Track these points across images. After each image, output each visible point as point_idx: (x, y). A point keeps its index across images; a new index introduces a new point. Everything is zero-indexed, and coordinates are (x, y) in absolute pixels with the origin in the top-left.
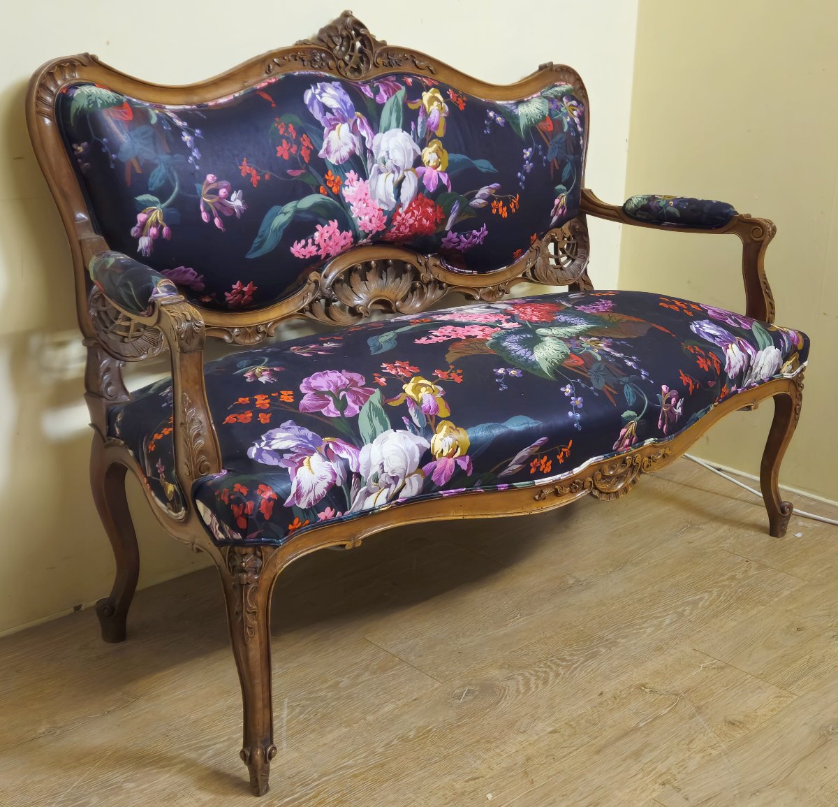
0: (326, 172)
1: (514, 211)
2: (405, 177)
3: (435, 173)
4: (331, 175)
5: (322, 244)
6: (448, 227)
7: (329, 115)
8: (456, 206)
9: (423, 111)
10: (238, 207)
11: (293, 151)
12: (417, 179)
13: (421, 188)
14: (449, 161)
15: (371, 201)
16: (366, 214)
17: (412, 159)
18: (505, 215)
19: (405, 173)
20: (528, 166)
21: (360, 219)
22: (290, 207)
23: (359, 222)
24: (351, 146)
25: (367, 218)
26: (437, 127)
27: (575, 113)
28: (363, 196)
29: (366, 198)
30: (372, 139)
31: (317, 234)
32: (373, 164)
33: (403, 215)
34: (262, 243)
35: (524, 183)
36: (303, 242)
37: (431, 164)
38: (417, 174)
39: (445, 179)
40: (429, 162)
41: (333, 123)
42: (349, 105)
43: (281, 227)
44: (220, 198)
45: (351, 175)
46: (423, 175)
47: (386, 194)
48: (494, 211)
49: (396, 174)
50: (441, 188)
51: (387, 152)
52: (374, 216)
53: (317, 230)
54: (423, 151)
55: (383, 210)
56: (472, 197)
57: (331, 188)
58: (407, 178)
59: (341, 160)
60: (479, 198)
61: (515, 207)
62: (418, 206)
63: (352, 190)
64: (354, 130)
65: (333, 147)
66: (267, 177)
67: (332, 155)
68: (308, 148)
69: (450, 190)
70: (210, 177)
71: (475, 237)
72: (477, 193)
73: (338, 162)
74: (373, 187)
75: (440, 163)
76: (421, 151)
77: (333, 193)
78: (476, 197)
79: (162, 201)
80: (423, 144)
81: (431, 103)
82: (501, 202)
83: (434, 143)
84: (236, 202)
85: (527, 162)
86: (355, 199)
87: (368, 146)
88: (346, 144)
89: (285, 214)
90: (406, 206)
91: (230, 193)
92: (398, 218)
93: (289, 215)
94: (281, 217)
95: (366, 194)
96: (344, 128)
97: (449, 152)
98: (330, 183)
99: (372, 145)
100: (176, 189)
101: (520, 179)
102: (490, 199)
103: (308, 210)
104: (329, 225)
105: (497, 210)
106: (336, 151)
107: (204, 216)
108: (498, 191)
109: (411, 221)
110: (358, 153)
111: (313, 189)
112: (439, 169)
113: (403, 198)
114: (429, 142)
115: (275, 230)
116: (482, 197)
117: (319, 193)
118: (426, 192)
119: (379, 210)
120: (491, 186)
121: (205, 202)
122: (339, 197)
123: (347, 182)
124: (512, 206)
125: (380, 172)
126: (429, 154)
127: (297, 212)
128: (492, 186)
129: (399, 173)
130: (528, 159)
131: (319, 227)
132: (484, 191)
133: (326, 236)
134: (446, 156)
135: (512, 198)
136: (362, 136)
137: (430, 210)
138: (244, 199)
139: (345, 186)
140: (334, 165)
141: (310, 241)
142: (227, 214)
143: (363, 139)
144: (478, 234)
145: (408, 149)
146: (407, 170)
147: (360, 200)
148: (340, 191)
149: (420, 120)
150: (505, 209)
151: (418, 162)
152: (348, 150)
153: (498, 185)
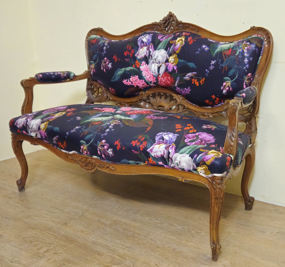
0: (136, 60)
1: (202, 84)
2: (161, 65)
3: (172, 65)
4: (137, 62)
5: (133, 82)
6: (176, 85)
7: (142, 44)
8: (178, 78)
9: (174, 44)
10: (110, 67)
11: (128, 53)
12: (165, 67)
13: (166, 70)
14: (178, 62)
15: (149, 71)
16: (148, 75)
17: (165, 59)
18: (198, 85)
19: (162, 64)
20: (212, 68)
21: (146, 77)
22: (123, 69)
23: (145, 78)
24: (145, 54)
25: (148, 77)
26: (177, 50)
27: (246, 48)
28: (147, 70)
29: (148, 70)
30: (153, 52)
31: (131, 79)
32: (151, 60)
33: (161, 78)
34: (115, 78)
35: (208, 74)
36: (126, 80)
37: (171, 62)
38: (166, 65)
39: (175, 68)
40: (171, 61)
41: (142, 46)
42: (150, 41)
43: (120, 74)
44: (106, 64)
45: (144, 62)
46: (168, 66)
47: (155, 70)
48: (193, 83)
49: (159, 64)
50: (174, 71)
51: (157, 57)
52: (151, 77)
53: (131, 77)
54: (170, 57)
55: (153, 75)
56: (185, 76)
57: (136, 66)
58: (162, 66)
59: (141, 57)
60: (187, 76)
61: (202, 82)
62: (165, 76)
63: (143, 67)
64: (148, 49)
65: (140, 53)
66: (119, 60)
67: (139, 56)
68: (132, 53)
69: (176, 72)
70: (105, 58)
71: (186, 91)
72: (187, 74)
73: (140, 58)
74: (150, 67)
75: (175, 62)
76: (169, 57)
77: (137, 67)
78: (186, 76)
79: (95, 63)
80: (170, 55)
81: (179, 41)
82: (196, 79)
83: (174, 55)
84: (110, 66)
85: (212, 66)
86: (144, 70)
87: (151, 54)
88: (144, 53)
89: (122, 71)
90: (161, 75)
91: (109, 63)
92: (159, 79)
93: (123, 72)
94: (120, 72)
95: (148, 69)
96: (145, 48)
97: (179, 59)
98: (136, 64)
99: (153, 54)
100: (98, 60)
101: (206, 72)
102: (192, 78)
103: (129, 71)
104: (135, 77)
105: (194, 82)
106: (141, 55)
107: (102, 68)
108: (195, 75)
109: (164, 81)
110: (147, 56)
111: (131, 65)
112: (174, 64)
113: (160, 72)
114: (173, 54)
115: (119, 75)
116: (188, 76)
117: (133, 67)
118: (168, 71)
119: (152, 75)
120: (192, 73)
121: (103, 65)
122: (139, 69)
123: (142, 65)
124: (201, 82)
125: (153, 63)
126: (171, 59)
127: (125, 71)
128: (194, 73)
129: (160, 64)
130: (212, 65)
131: (131, 76)
132: (190, 74)
133: (134, 80)
134: (177, 60)
135: (201, 79)
136: (150, 51)
137: (169, 78)
138: (112, 65)
139: (141, 65)
140: (139, 59)
141: (129, 80)
142: (107, 69)
143: (150, 52)
144: (187, 90)
145: (164, 56)
146: (163, 63)
147: (146, 71)
148: (139, 67)
149: (172, 47)
150: (198, 82)
151: (167, 61)
152: (144, 55)
153: (196, 73)
